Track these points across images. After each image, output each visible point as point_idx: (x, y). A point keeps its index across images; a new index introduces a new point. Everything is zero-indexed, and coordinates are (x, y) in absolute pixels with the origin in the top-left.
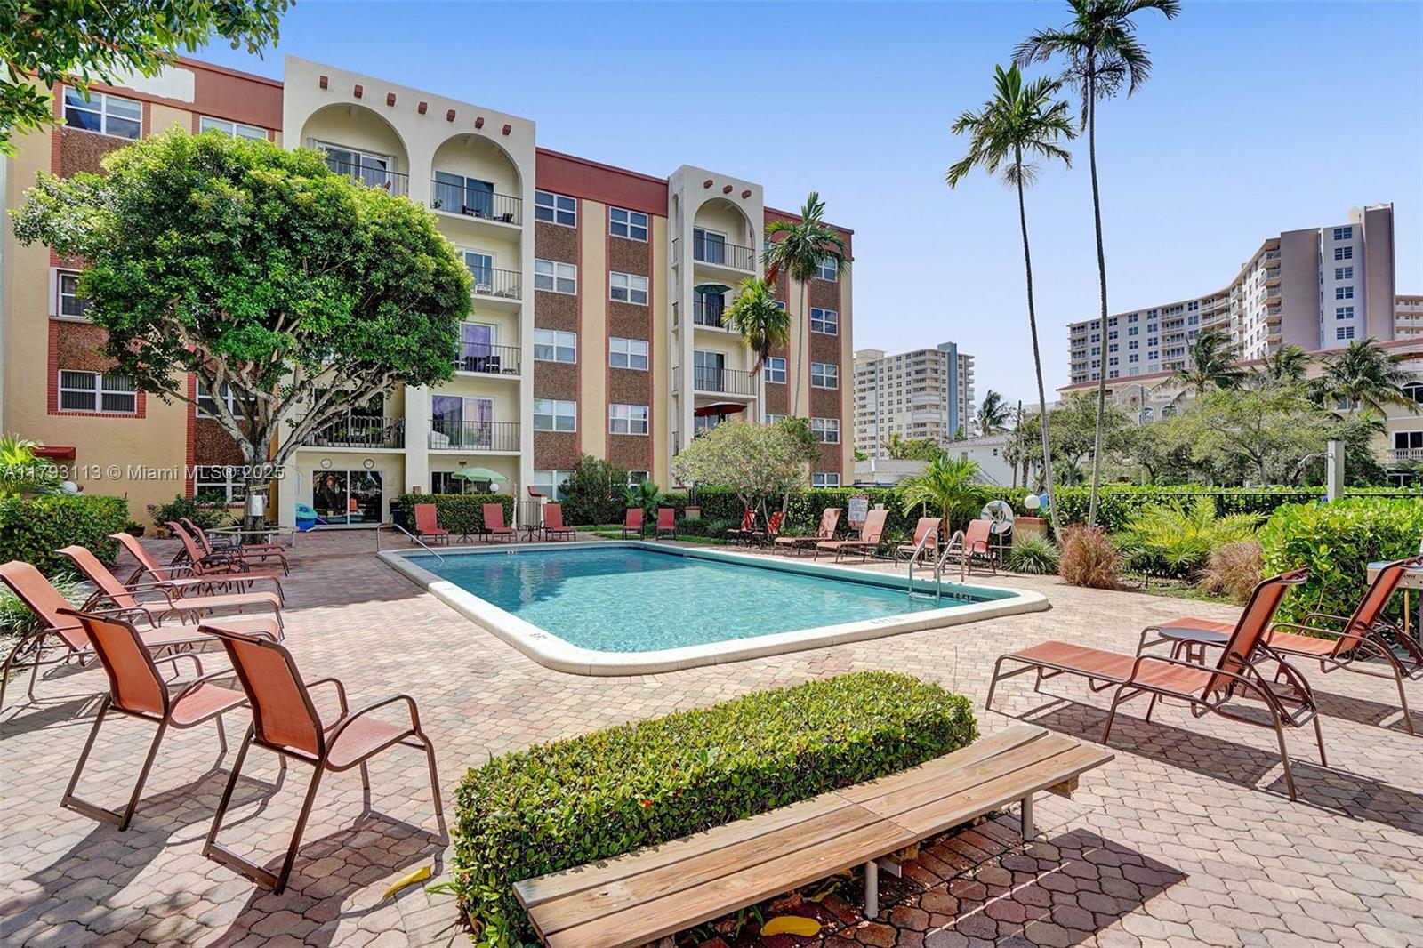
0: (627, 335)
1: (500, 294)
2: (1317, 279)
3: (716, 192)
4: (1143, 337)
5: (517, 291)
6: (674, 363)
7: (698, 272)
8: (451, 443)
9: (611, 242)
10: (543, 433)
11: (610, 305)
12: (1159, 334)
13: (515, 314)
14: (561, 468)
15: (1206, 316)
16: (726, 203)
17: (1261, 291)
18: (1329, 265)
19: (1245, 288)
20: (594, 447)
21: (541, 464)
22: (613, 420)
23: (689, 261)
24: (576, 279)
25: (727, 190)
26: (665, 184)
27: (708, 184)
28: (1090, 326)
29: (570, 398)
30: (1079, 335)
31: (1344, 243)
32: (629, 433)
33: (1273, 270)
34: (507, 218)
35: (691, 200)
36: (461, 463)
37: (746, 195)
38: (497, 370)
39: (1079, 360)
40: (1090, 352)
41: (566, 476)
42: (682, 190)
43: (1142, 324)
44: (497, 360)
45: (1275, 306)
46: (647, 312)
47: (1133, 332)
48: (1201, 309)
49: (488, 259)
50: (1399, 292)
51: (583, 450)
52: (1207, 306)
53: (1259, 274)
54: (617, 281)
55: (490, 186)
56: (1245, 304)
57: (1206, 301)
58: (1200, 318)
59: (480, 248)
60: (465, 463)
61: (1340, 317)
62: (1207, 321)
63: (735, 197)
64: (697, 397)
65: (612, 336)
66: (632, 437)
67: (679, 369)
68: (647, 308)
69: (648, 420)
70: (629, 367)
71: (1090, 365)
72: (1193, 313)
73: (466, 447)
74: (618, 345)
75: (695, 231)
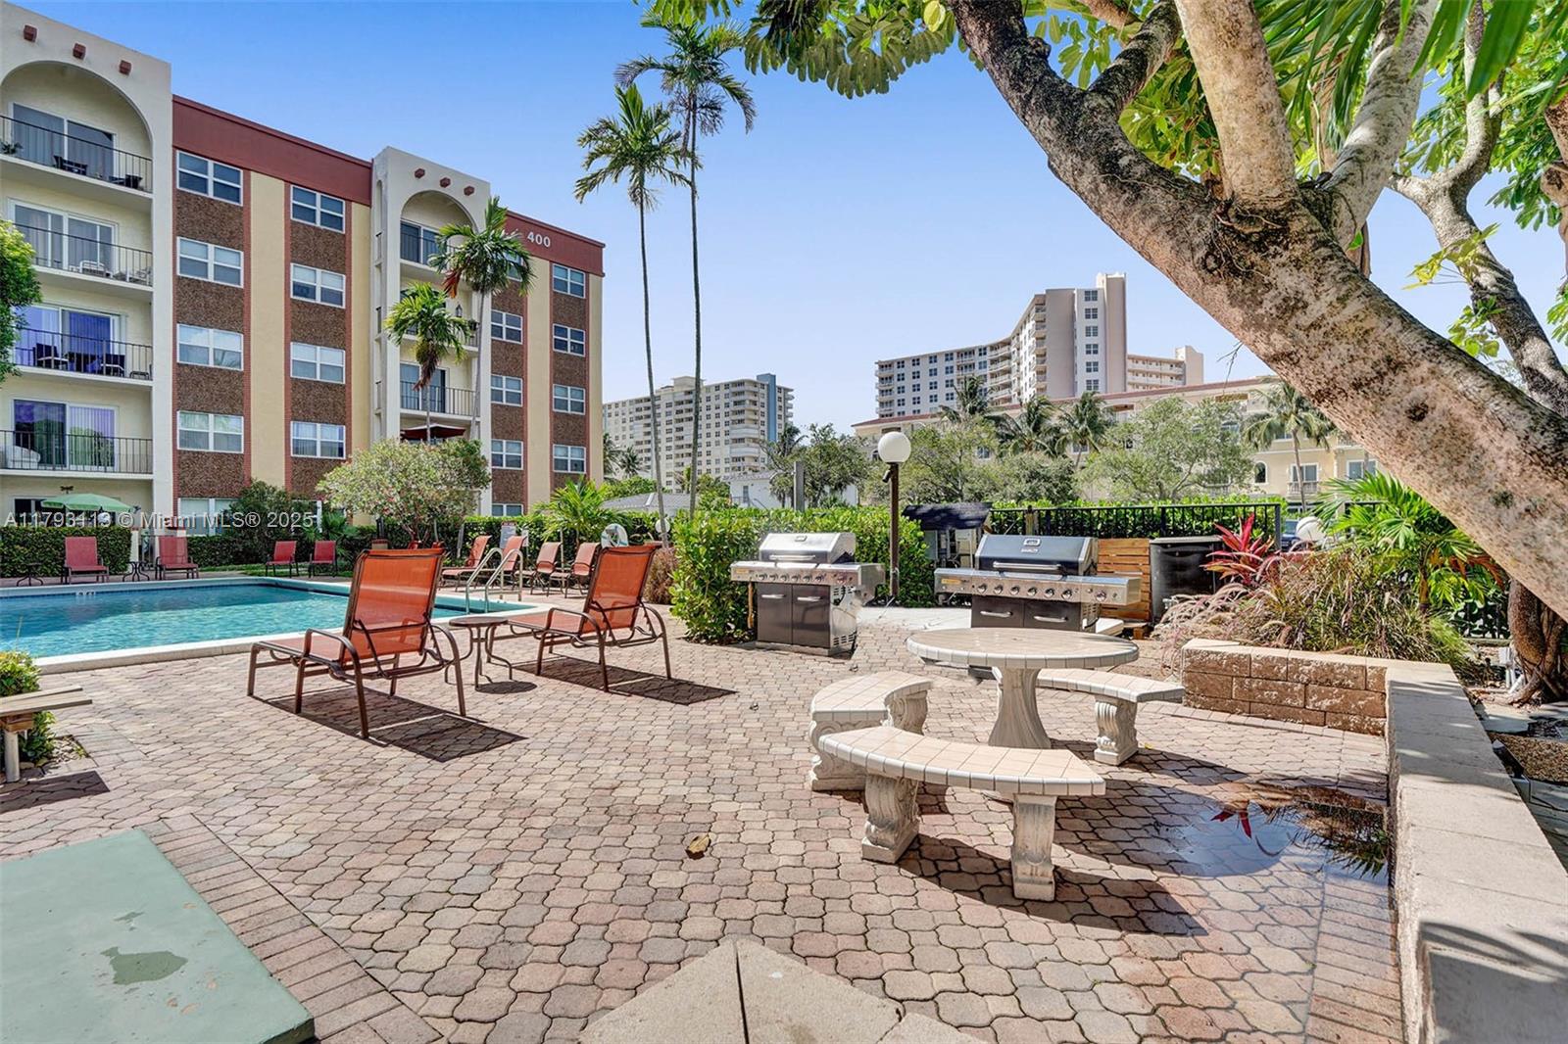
0: (315, 341)
1: (122, 277)
2: (1073, 335)
3: (430, 184)
4: (941, 378)
5: (145, 276)
6: (377, 378)
7: (406, 274)
8: (41, 462)
9: (292, 228)
10: (194, 453)
11: (291, 304)
12: (954, 376)
13: (145, 303)
14: (219, 496)
15: (993, 362)
16: (446, 199)
17: (1031, 342)
18: (1081, 323)
19: (1022, 337)
20: (269, 471)
21: (184, 489)
22: (297, 441)
23: (394, 260)
24: (242, 268)
25: (445, 183)
26: (368, 168)
27: (419, 174)
28: (896, 365)
29: (234, 412)
30: (886, 373)
31: (1091, 305)
32: (319, 456)
33: (1040, 323)
34: (132, 182)
35: (396, 192)
36: (63, 488)
37: (469, 191)
38: (121, 373)
39: (886, 398)
40: (895, 390)
41: (226, 506)
42: (386, 176)
43: (941, 365)
44: (121, 359)
45: (1041, 357)
46: (343, 316)
47: (933, 372)
48: (990, 355)
49: (107, 232)
50: (1130, 352)
51: (253, 476)
52: (994, 353)
53: (1030, 325)
54: (302, 275)
55: (109, 136)
56: (1022, 353)
57: (994, 347)
58: (988, 363)
59: (93, 216)
60: (71, 488)
61: (1089, 370)
62: (993, 366)
63: (454, 192)
64: (404, 418)
65: (295, 341)
66: (323, 461)
67: (382, 384)
68: (343, 311)
69: (344, 441)
70: (318, 379)
71: (896, 403)
72: (983, 358)
73: (73, 467)
74: (301, 352)
75: (403, 225)
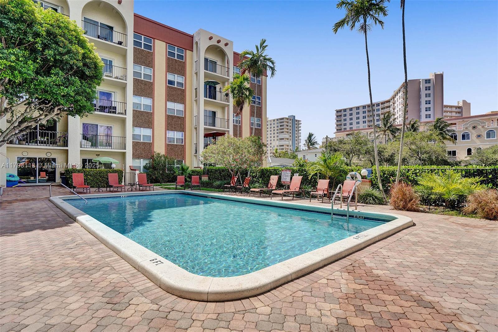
0: (175, 101)
1: (117, 78)
2: (419, 97)
3: (214, 42)
4: (361, 115)
5: (125, 77)
6: (195, 114)
7: (206, 76)
8: (92, 145)
9: (168, 60)
10: (136, 142)
11: (167, 87)
12: (366, 114)
13: (123, 88)
14: (144, 158)
15: (382, 109)
16: (219, 47)
17: (401, 100)
18: (423, 92)
19: (396, 99)
20: (160, 149)
21: (136, 156)
22: (168, 138)
23: (202, 71)
24: (152, 75)
25: (219, 42)
26: (192, 37)
27: (211, 38)
28: (343, 111)
29: (149, 127)
30: (339, 114)
31: (428, 85)
32: (175, 143)
33: (406, 93)
34: (120, 43)
35: (203, 44)
36: (97, 155)
37: (226, 45)
38: (115, 113)
39: (339, 123)
40: (343, 120)
41: (147, 162)
42: (200, 39)
43: (361, 110)
44: (115, 108)
45: (406, 105)
46: (184, 91)
47: (358, 113)
48: (381, 106)
49: (111, 62)
50: (445, 104)
51: (155, 150)
52: (382, 105)
53: (401, 94)
54: (171, 77)
55: (111, 28)
56: (396, 105)
57: (382, 103)
58: (380, 109)
59: (108, 56)
60: (99, 155)
61: (426, 110)
62: (382, 111)
63: (221, 45)
64: (205, 129)
65: (168, 101)
66: (176, 145)
67: (198, 117)
68: (184, 90)
69: (183, 138)
70: (175, 115)
71: (343, 125)
72: (378, 108)
73: (100, 147)
74: (171, 105)
75: (205, 59)
